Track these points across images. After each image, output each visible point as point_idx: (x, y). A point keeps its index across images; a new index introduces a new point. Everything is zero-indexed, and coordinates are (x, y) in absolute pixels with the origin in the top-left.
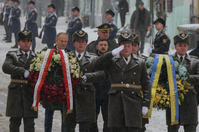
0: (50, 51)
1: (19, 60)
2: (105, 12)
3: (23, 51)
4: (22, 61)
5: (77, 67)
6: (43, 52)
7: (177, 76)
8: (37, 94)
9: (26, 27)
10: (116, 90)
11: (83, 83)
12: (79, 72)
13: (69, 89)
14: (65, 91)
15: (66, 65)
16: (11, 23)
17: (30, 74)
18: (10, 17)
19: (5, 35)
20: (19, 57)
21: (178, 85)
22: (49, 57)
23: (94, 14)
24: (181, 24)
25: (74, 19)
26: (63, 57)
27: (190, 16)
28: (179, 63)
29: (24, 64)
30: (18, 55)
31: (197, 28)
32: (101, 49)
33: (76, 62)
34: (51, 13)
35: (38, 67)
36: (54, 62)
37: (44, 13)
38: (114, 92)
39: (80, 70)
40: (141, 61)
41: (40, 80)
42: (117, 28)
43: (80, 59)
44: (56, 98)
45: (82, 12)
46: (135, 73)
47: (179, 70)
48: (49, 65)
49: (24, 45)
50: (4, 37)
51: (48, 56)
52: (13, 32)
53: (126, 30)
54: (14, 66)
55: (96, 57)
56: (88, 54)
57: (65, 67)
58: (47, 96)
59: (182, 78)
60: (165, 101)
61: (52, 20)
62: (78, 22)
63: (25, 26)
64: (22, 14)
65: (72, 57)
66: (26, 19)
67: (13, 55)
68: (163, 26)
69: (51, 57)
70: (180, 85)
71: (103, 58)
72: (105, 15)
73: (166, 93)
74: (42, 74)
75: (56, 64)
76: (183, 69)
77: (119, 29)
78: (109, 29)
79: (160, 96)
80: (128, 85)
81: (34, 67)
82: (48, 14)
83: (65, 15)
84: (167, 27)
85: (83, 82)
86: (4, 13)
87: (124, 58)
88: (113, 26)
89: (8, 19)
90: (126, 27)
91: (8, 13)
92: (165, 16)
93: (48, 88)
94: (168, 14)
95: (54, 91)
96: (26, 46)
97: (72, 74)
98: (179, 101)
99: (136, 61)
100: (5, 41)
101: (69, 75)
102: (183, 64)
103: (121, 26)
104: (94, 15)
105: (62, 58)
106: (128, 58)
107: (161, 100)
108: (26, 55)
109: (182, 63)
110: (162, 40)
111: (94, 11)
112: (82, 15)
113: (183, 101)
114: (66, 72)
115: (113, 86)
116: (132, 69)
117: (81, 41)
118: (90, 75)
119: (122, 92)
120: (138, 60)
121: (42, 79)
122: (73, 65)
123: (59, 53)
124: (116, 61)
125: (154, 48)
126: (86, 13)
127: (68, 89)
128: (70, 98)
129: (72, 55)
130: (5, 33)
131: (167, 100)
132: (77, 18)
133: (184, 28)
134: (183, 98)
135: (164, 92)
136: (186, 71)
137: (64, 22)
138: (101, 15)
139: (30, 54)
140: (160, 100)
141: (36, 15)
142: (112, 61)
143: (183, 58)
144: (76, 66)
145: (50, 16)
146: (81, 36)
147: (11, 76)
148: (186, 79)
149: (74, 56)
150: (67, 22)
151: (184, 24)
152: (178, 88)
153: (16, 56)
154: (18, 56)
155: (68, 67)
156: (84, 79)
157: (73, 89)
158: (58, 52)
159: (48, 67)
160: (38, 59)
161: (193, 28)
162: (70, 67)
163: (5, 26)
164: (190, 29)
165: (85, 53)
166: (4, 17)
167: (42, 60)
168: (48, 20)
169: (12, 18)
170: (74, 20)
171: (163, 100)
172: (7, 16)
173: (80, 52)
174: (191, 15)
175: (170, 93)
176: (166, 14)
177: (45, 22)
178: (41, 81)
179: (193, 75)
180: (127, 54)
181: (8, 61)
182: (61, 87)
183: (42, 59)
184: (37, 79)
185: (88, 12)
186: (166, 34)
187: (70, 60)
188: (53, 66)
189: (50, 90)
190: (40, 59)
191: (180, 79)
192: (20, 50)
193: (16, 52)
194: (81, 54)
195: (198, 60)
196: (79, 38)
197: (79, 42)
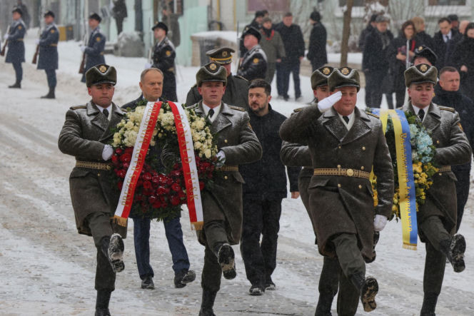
0: (152, 106)
1: (92, 124)
3: (98, 106)
4: (99, 125)
5: (207, 137)
7: (414, 155)
8: (129, 192)
10: (326, 182)
11: (220, 166)
12: (210, 146)
13: (193, 181)
14: (184, 186)
15: (186, 134)
17: (114, 152)
20: (92, 118)
21: (415, 172)
22: (151, 118)
23: (79, 22)
26: (179, 117)
28: (417, 127)
29: (103, 131)
30: (89, 113)
33: (204, 127)
34: (17, 20)
35: (131, 138)
36: (162, 128)
38: (322, 184)
39: (213, 141)
40: (375, 123)
41: (135, 165)
43: (212, 119)
44: (166, 199)
46: (364, 148)
47: (419, 143)
48: (151, 135)
49: (102, 96)
51: (149, 117)
54: (81, 139)
55: (243, 113)
56: (227, 109)
57: (184, 137)
58: (150, 196)
59: (424, 158)
61: (18, 29)
65: (195, 116)
67: (79, 115)
68: (165, 34)
69: (156, 118)
70: (419, 173)
74: (139, 152)
75: (165, 131)
76: (425, 141)
80: (350, 172)
81: (121, 139)
85: (218, 164)
87: (341, 117)
93: (151, 181)
95: (163, 185)
96: (105, 96)
97: (197, 152)
98: (416, 204)
99: (366, 123)
101: (191, 154)
105: (177, 121)
106: (349, 117)
108: (106, 113)
114: (185, 147)
116: (358, 139)
117: (214, 84)
118: (232, 150)
119: (339, 185)
120: (369, 121)
121: (139, 163)
122: (200, 133)
123: (170, 110)
124: (326, 123)
127: (191, 182)
129: (196, 113)
139: (113, 111)
142: (318, 123)
143: (424, 113)
144: (204, 134)
145: (16, 25)
146: (214, 74)
148: (430, 160)
152: (415, 179)
153: (87, 117)
154: (89, 115)
155: (188, 139)
156: (221, 158)
158: (168, 108)
159: (150, 138)
160: (130, 123)
162: (193, 137)
165: (222, 107)
167: (137, 124)
170: (48, 28)
173: (212, 105)
177: (8, 34)
178: (137, 166)
179: (443, 149)
181: (71, 130)
182: (174, 177)
183: (138, 122)
184: (129, 162)
187: (194, 124)
188: (160, 135)
189: (156, 184)
190: (134, 122)
191: (420, 160)
192: (93, 103)
193: (85, 107)
194: (214, 109)
195: (454, 115)
196: (209, 79)
197: (210, 86)
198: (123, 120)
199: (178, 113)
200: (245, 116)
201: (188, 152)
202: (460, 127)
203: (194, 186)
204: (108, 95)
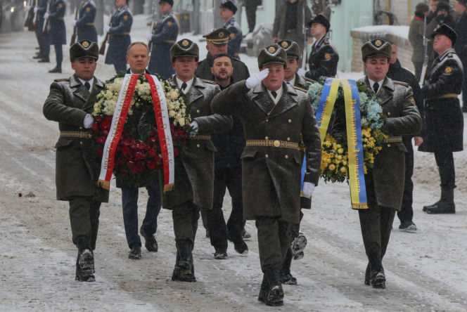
0: (130, 77)
1: (75, 95)
2: (220, 5)
3: (80, 80)
4: (81, 96)
5: (181, 106)
6: (117, 80)
7: (364, 121)
8: (110, 157)
9: (76, 33)
10: (255, 152)
11: (193, 135)
12: (184, 115)
13: (168, 146)
14: (159, 151)
15: (161, 102)
16: (49, 28)
17: (95, 121)
18: (47, 15)
19: (37, 48)
20: (75, 89)
21: (364, 137)
22: (129, 88)
23: (198, 9)
24: (357, 26)
25: (164, 18)
26: (155, 87)
27: (374, 11)
28: (368, 96)
29: (85, 102)
30: (72, 86)
31: (385, 33)
32: (220, 73)
33: (178, 98)
34: (121, 8)
35: (110, 107)
36: (139, 97)
37: (107, 8)
38: (251, 155)
39: (187, 112)
40: (302, 97)
41: (115, 132)
42: (241, 34)
43: (185, 92)
44: (143, 164)
45: (177, 7)
46: (290, 121)
47: (368, 109)
48: (129, 103)
49: (83, 69)
50: (37, 53)
52: (52, 44)
53: (257, 38)
54: (65, 106)
55: (214, 86)
56: (200, 83)
57: (160, 106)
58: (128, 161)
59: (373, 124)
60: (337, 166)
61: (123, 20)
62: (169, 23)
63: (75, 31)
64: (68, 11)
65: (170, 88)
66: (76, 19)
68: (325, 30)
69: (133, 88)
70: (368, 138)
71: (229, 92)
72: (220, 10)
73: (341, 151)
74: (118, 119)
75: (142, 100)
76: (375, 109)
77: (245, 37)
78: (228, 38)
79: (330, 157)
80: (277, 143)
81: (101, 109)
82: (115, 11)
83: (146, 11)
84: (331, 31)
85: (191, 133)
86: (36, 9)
87: (270, 92)
88: (234, 30)
89: (43, 20)
90: (257, 32)
91: (42, 9)
92: (329, 13)
93: (129, 146)
94: (333, 8)
95: (141, 151)
96: (87, 69)
97: (172, 120)
98: (365, 167)
99: (293, 97)
100: (37, 60)
101: (166, 121)
102: (377, 98)
103: (248, 30)
104: (198, 12)
105: (153, 90)
106: (277, 92)
107: (332, 163)
108: (87, 86)
109: (374, 97)
110: (324, 55)
111: (199, 4)
112: (177, 11)
113: (372, 167)
114: (160, 115)
115: (249, 143)
116: (285, 112)
118: (204, 120)
119: (267, 156)
120: (296, 95)
121: (118, 130)
122: (174, 103)
123: (146, 81)
124: (256, 98)
125: (308, 70)
126: (184, 8)
127: (166, 147)
128: (170, 164)
129: (170, 84)
130: (38, 45)
131: (341, 165)
132: (168, 17)
133: (363, 33)
134: (372, 162)
135: (338, 149)
136: (381, 111)
137: (144, 25)
138: (211, 11)
139: (94, 84)
140: (329, 164)
141: (93, 11)
142: (247, 98)
143: (379, 86)
144: (179, 104)
145: (120, 14)
146: (187, 50)
147: (59, 124)
148: (380, 126)
149: (174, 87)
150: (149, 25)
151: (363, 25)
152: (364, 143)
154: (71, 88)
155: (164, 106)
156: (194, 128)
157: (175, 147)
158: (145, 79)
159: (128, 107)
160: (109, 93)
161: (380, 33)
162: (168, 105)
163: (36, 33)
164: (374, 35)
165: (195, 81)
166: (35, 16)
167: (116, 94)
168: (115, 21)
169: (50, 18)
170: (164, 20)
171: (335, 164)
172: (41, 13)
173: (184, 79)
174: (376, 9)
175: (349, 152)
176: (329, 9)
177: (110, 25)
178: (116, 133)
179: (393, 119)
180: (275, 85)
181: (55, 98)
182: (151, 144)
183: (116, 92)
184: (108, 130)
185: (188, 5)
186: (331, 44)
187: (168, 94)
188: (137, 104)
189: (133, 150)
190: (113, 92)
191: (369, 126)
192: (76, 77)
193: (68, 81)
194: (187, 83)
195: (407, 89)
196: (182, 54)
197: (183, 61)
198: (102, 91)
199: (154, 84)
200: (216, 88)
201: (164, 119)
202: (412, 100)
203: (169, 151)
204: (90, 69)
